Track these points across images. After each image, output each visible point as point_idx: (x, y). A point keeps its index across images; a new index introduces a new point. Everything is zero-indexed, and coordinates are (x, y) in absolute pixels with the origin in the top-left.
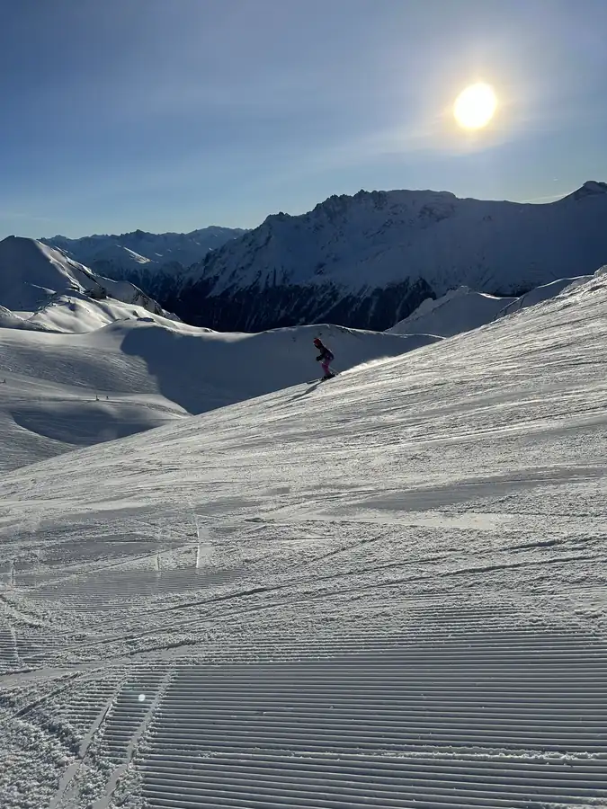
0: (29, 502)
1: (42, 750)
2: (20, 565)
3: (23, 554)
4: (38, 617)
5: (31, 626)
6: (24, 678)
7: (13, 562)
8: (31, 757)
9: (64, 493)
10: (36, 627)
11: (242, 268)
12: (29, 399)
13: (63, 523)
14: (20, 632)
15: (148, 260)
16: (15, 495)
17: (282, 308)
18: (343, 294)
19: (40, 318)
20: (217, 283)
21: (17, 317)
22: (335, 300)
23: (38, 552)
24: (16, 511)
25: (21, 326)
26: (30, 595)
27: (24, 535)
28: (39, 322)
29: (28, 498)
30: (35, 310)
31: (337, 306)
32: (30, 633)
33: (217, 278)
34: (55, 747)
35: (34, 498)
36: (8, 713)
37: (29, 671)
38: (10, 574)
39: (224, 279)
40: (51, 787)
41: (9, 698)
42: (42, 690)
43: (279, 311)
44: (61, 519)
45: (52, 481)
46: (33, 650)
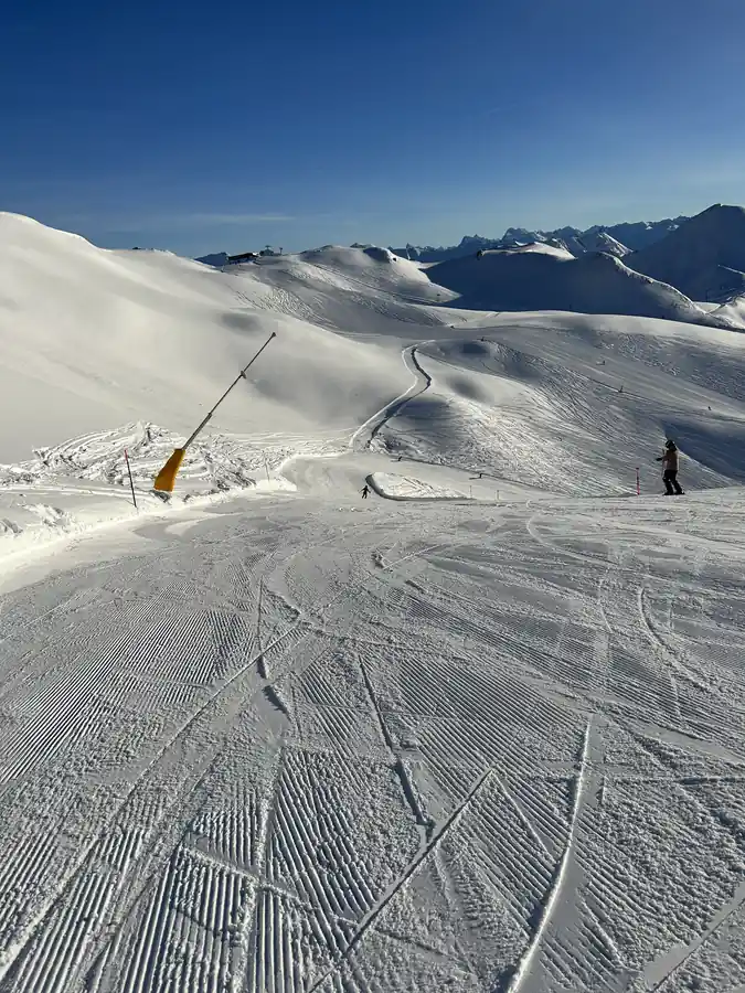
0: (691, 538)
1: (711, 839)
2: (679, 608)
3: (683, 597)
4: (705, 679)
5: (696, 686)
6: (689, 742)
7: (670, 602)
8: (697, 839)
9: (737, 538)
10: (702, 690)
12: (687, 412)
13: (735, 575)
14: (682, 687)
16: (672, 524)
19: (726, 312)
21: (698, 308)
23: (702, 601)
24: (674, 543)
25: (700, 321)
26: (693, 649)
27: (686, 575)
28: (724, 317)
29: (687, 532)
30: (722, 301)
32: (692, 692)
34: (729, 844)
35: (695, 533)
36: (668, 773)
37: (695, 738)
38: (667, 614)
40: (724, 888)
41: (671, 757)
42: (712, 768)
44: (731, 569)
45: (716, 517)
46: (698, 715)
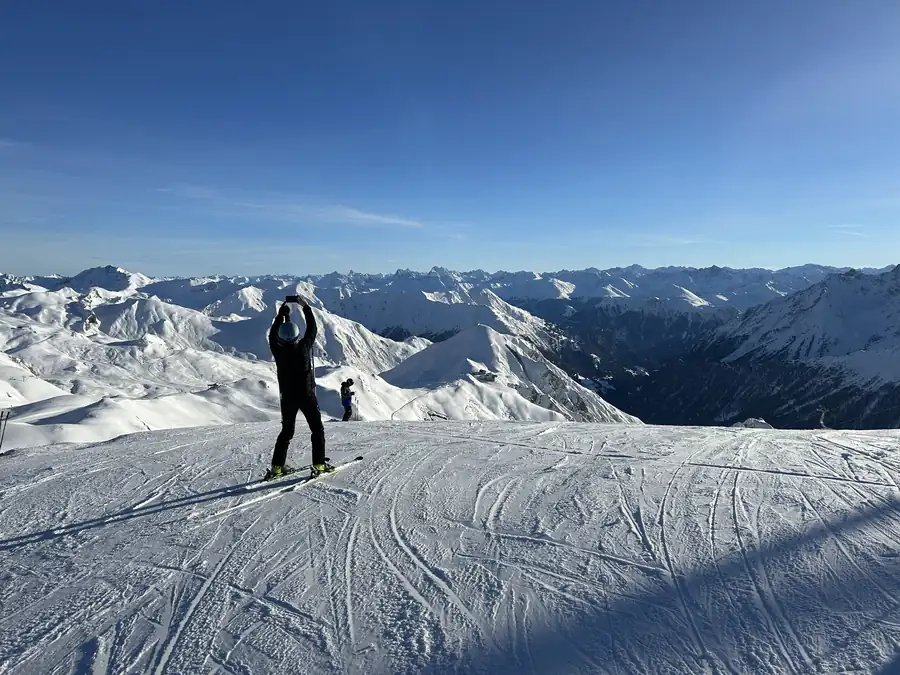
11: (778, 330)
15: (706, 303)
17: (778, 385)
18: (847, 382)
20: (746, 342)
22: (836, 387)
31: (835, 394)
33: (746, 337)
39: (754, 339)
43: (773, 388)
